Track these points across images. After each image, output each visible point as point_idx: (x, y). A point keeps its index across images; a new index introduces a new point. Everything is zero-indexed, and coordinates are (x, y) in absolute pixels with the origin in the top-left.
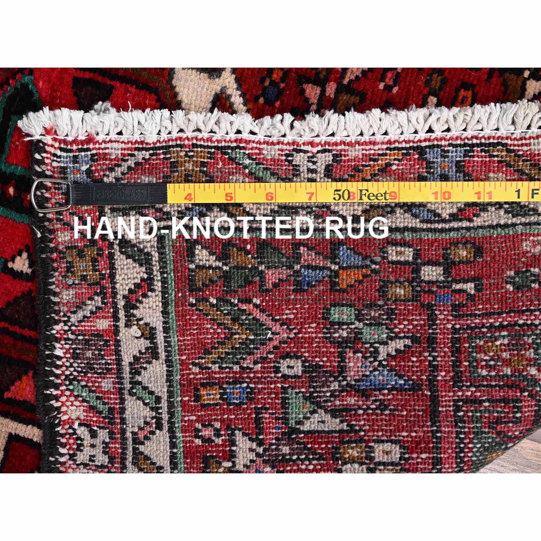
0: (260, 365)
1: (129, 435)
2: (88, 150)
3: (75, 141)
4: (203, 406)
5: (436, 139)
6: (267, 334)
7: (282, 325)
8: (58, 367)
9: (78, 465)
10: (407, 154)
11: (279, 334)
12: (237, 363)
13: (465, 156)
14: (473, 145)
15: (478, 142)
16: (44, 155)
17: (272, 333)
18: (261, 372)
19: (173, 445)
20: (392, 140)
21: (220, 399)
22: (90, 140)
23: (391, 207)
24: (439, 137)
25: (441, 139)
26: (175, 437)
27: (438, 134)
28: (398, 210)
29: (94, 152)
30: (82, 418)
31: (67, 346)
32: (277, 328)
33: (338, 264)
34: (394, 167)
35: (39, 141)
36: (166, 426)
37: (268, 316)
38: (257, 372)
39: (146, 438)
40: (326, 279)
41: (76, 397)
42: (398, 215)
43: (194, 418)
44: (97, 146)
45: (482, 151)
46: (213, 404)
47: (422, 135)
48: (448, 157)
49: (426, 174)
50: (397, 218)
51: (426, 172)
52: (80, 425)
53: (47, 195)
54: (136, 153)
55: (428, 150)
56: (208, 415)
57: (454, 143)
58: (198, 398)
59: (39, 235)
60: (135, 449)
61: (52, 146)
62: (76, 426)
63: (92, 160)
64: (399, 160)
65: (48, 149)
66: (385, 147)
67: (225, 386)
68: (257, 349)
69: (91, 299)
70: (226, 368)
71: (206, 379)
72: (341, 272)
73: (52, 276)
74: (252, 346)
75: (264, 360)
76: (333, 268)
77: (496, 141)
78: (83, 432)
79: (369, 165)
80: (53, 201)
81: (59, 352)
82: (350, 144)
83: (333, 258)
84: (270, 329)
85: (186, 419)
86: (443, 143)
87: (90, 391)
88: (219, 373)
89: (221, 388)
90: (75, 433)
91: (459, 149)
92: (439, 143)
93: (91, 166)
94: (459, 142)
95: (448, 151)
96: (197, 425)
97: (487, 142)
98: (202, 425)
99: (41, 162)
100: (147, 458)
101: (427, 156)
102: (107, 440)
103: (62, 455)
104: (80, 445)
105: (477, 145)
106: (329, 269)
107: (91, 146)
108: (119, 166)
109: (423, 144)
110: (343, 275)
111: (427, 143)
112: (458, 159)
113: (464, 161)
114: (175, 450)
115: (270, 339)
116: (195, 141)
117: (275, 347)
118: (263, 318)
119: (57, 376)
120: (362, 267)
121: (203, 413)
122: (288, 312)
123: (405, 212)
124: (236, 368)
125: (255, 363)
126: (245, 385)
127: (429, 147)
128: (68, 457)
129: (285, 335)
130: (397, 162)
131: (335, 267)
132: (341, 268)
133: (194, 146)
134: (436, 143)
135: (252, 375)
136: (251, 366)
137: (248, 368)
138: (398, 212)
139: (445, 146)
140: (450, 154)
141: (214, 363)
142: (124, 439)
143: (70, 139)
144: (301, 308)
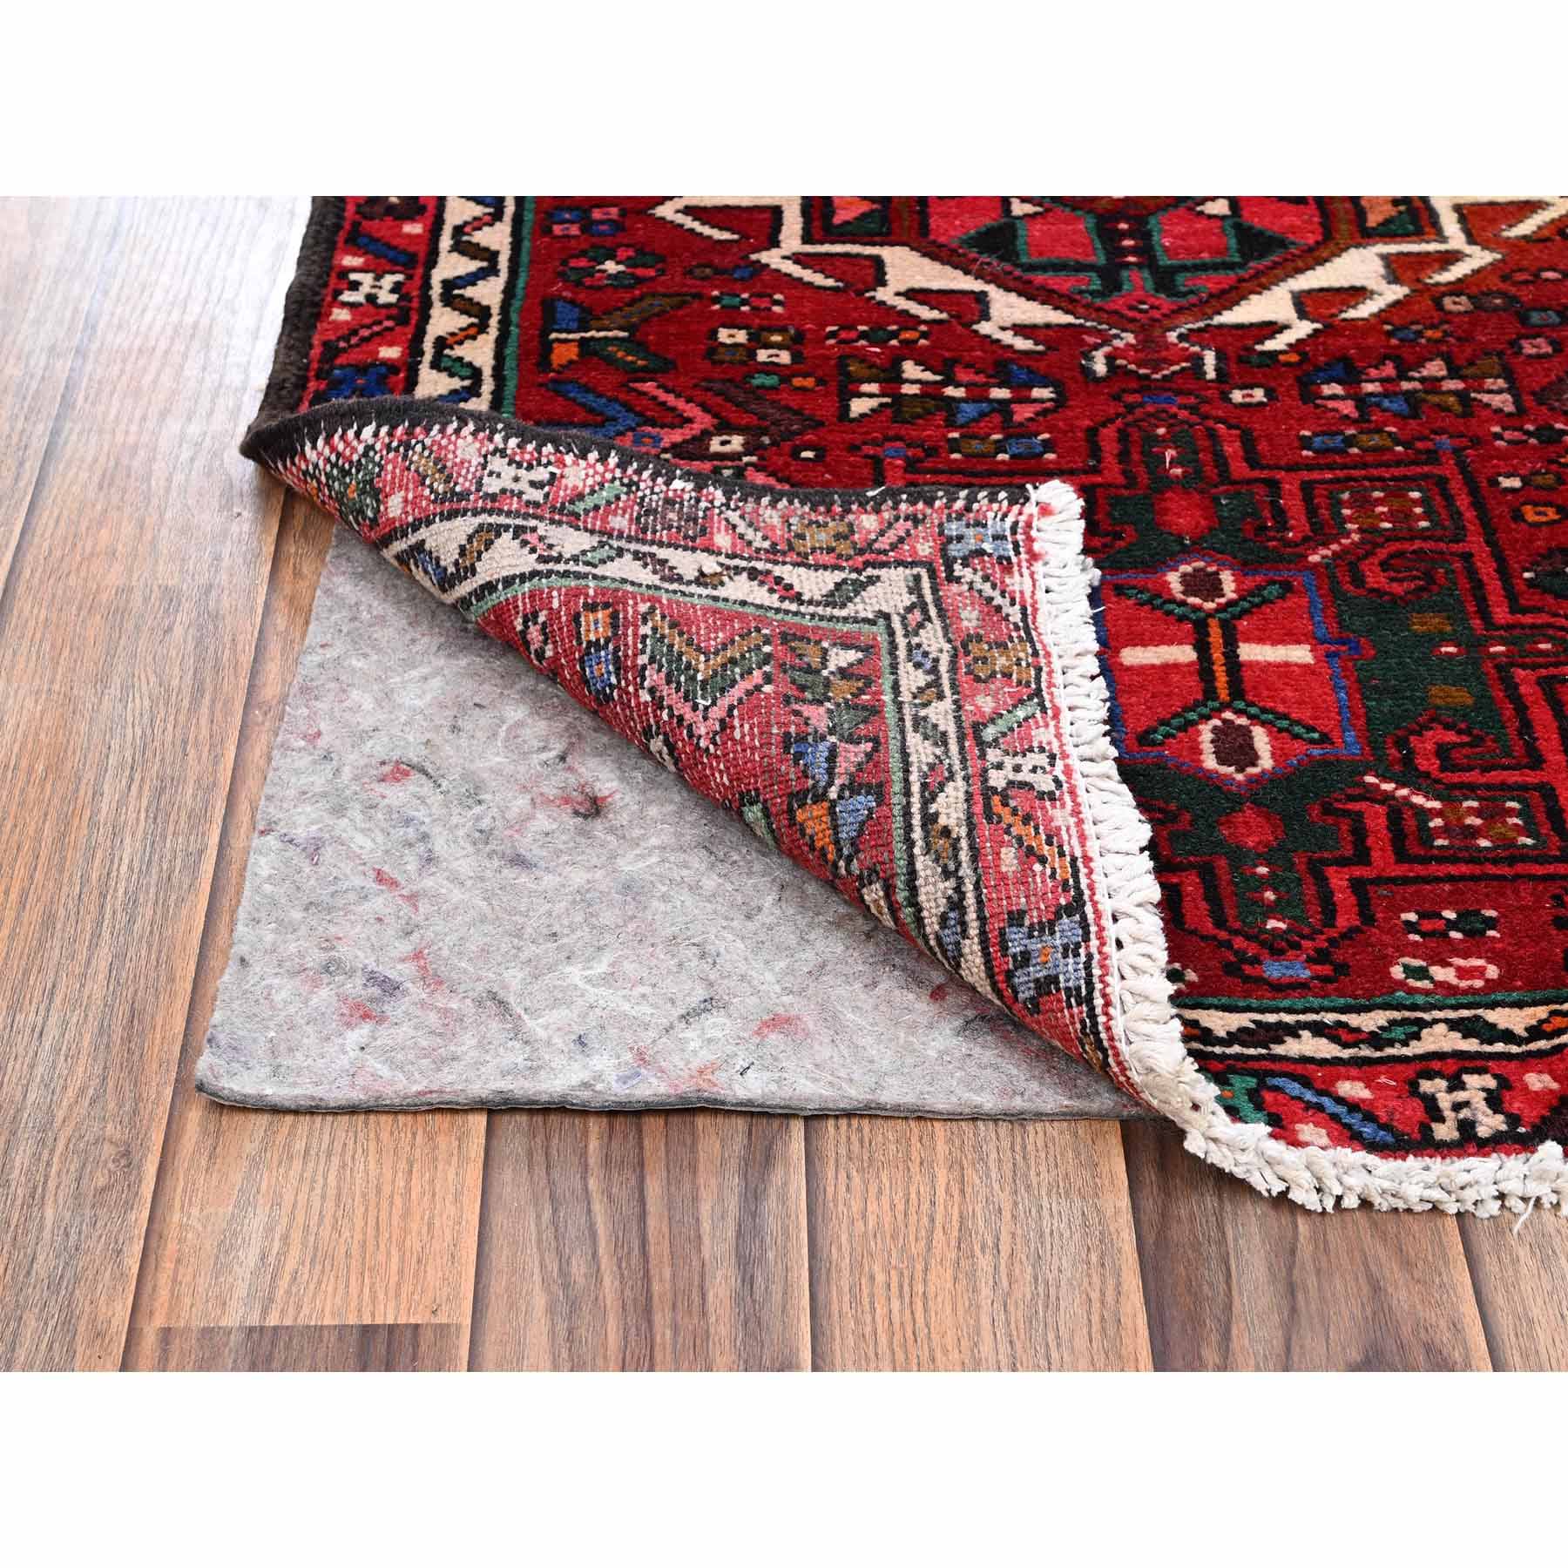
0: (648, 698)
1: (532, 523)
2: (1017, 553)
3: (1030, 540)
4: (577, 617)
5: (1101, 929)
6: (704, 698)
7: (722, 721)
8: (654, 478)
9: (485, 457)
10: (1066, 888)
11: (705, 718)
12: (652, 660)
13: (1068, 989)
14: (1089, 1000)
15: (1098, 1011)
16: (1005, 503)
17: (706, 708)
18: (638, 704)
19: (508, 582)
20: (1092, 865)
21: (589, 642)
22: (1034, 557)
23: (957, 870)
24: (1105, 934)
25: (1100, 938)
26: (523, 582)
27: (1112, 931)
28: (951, 883)
29: (1014, 560)
30: (564, 481)
31: (686, 496)
32: (717, 713)
33: (840, 797)
34: (1037, 867)
35: (1027, 499)
36: (542, 567)
37: (740, 701)
38: (637, 696)
39: (524, 543)
40: (811, 782)
41: (602, 485)
42: (941, 886)
43: (555, 604)
44: (1024, 564)
45: (1082, 1022)
46: (579, 633)
47: (1107, 906)
48: (1065, 956)
49: (1027, 923)
50: (934, 884)
51: (1032, 925)
52: (553, 475)
53: (938, 504)
54: (1017, 607)
55: (1077, 917)
56: (561, 629)
57: (1095, 963)
58: (592, 608)
59: (870, 494)
60: (507, 528)
61: (1020, 513)
62: (551, 469)
63: (1000, 558)
64: (1053, 876)
65: (1016, 508)
66: (1078, 853)
67: (611, 647)
68: (678, 690)
69: (765, 538)
70: (645, 646)
71: (625, 618)
72: (826, 805)
73: (803, 503)
74: (682, 678)
75: (658, 704)
76: (833, 789)
77: (1106, 1044)
78: (541, 474)
79: (1037, 833)
80: (929, 511)
81: (678, 484)
82: (1076, 812)
83: (853, 787)
84: (714, 703)
85: (555, 593)
86: (1094, 943)
87: (609, 503)
88: (635, 634)
89: (608, 641)
90: (539, 464)
91: (1083, 973)
92: (1092, 936)
93: (990, 555)
94: (1096, 972)
95: (1077, 955)
96: (545, 612)
97: (1101, 1028)
98: (544, 623)
99: (992, 498)
100: (489, 544)
101: (1065, 920)
102: (525, 497)
103: (506, 440)
104: (519, 465)
105: (1092, 1009)
106: (830, 784)
107: (1023, 556)
108: (994, 586)
109: (1089, 909)
110: (818, 810)
111: (1091, 917)
112: (1062, 978)
113: (1058, 990)
114: (500, 586)
115: (695, 708)
116: (1045, 669)
117: (681, 719)
118: (736, 693)
119: (639, 472)
120: (837, 842)
121: (564, 619)
122: (747, 727)
123: (949, 898)
124: (643, 660)
125: (652, 691)
126: (613, 680)
127: (1084, 918)
128: (501, 446)
129: (703, 731)
130: (1048, 871)
131: (833, 793)
132: (833, 804)
133: (1039, 670)
134: (1093, 929)
135: (631, 689)
136: (646, 684)
137: (643, 678)
138: (947, 884)
139: (1087, 947)
140: (1071, 960)
141: (655, 629)
142: (526, 516)
143: (1034, 533)
144: (753, 749)
